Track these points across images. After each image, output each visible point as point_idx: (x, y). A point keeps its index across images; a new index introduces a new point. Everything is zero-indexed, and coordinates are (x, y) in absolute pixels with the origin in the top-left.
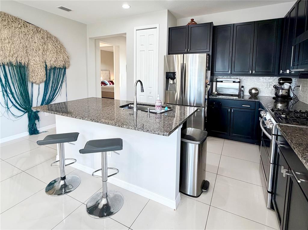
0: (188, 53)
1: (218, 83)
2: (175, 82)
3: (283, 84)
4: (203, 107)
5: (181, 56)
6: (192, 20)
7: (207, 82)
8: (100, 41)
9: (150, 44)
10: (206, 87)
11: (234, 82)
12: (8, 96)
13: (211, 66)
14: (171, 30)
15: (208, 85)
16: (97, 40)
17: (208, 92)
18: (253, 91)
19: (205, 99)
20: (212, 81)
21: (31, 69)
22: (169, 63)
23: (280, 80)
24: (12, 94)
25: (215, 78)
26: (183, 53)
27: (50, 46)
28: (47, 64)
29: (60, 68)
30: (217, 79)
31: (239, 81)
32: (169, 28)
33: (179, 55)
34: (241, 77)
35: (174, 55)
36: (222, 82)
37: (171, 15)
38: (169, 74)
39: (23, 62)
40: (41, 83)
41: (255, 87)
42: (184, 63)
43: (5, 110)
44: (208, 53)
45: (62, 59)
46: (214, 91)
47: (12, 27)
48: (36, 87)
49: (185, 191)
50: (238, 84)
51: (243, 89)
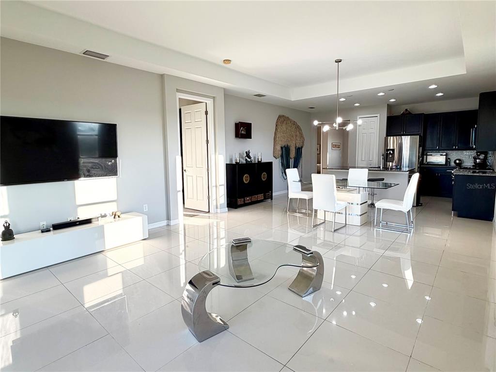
1: (427, 156)
3: (479, 155)
6: (406, 110)
7: (419, 155)
9: (372, 128)
10: (418, 159)
11: (441, 155)
13: (423, 144)
15: (420, 157)
17: (420, 162)
18: (457, 162)
20: (423, 155)
21: (291, 148)
23: (477, 153)
25: (425, 153)
26: (401, 136)
28: (296, 146)
29: (300, 148)
30: (427, 153)
32: (388, 116)
33: (398, 137)
35: (391, 137)
36: (431, 155)
37: (390, 107)
41: (459, 158)
42: (402, 142)
44: (421, 135)
45: (302, 141)
46: (425, 162)
50: (445, 156)
51: (449, 160)
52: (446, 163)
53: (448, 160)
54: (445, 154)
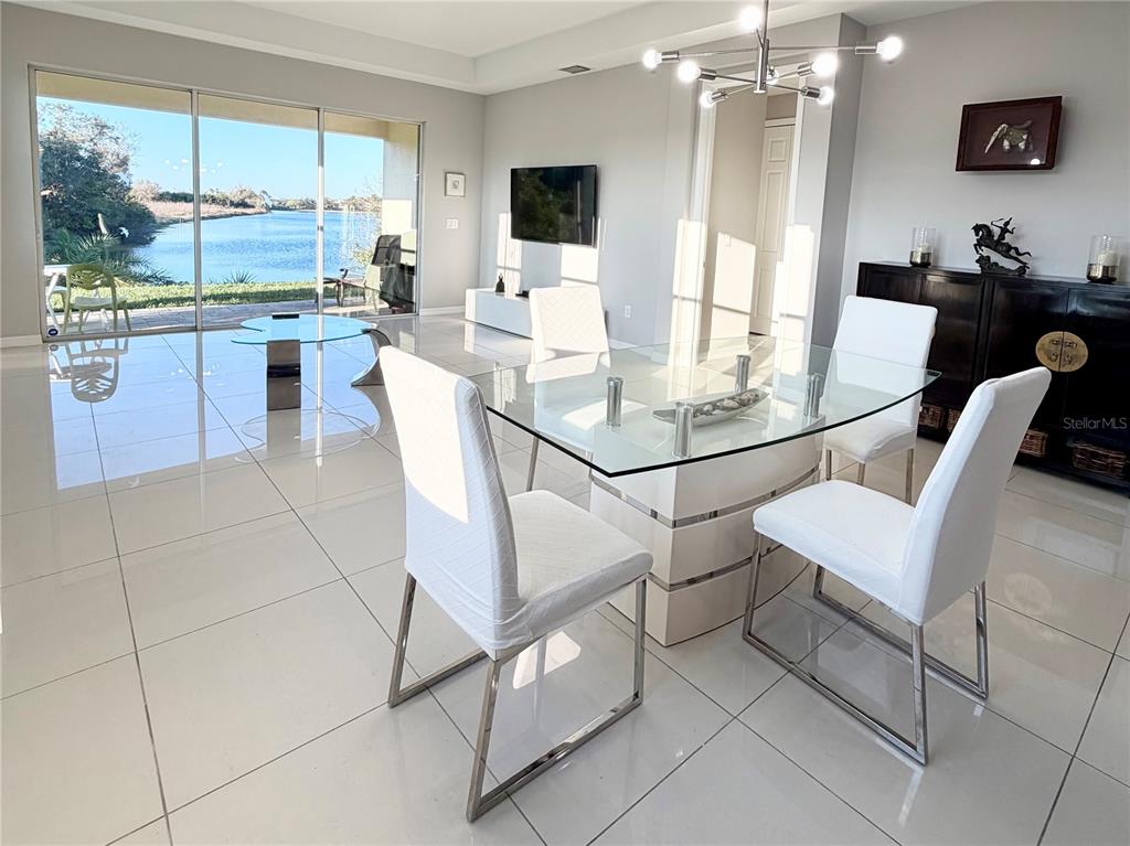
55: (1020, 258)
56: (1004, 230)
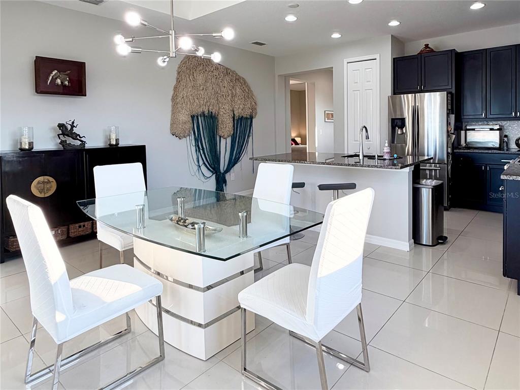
0: (421, 91)
1: (467, 131)
2: (404, 132)
4: (445, 164)
5: (412, 96)
6: (427, 46)
7: (449, 130)
8: (291, 78)
9: (368, 82)
10: (448, 136)
11: (491, 129)
12: (199, 151)
13: (455, 108)
14: (396, 62)
15: (453, 134)
16: (286, 78)
17: (453, 144)
19: (448, 153)
20: (458, 129)
21: (220, 119)
22: (394, 105)
24: (203, 149)
25: (462, 126)
26: (415, 92)
27: (238, 90)
28: (235, 113)
29: (247, 118)
30: (466, 126)
31: (499, 127)
32: (394, 59)
33: (410, 95)
34: (504, 123)
35: (402, 95)
36: (474, 130)
37: (397, 41)
38: (396, 121)
39: (214, 111)
40: (228, 136)
42: (417, 104)
43: (196, 168)
44: (451, 90)
45: (249, 105)
46: (462, 142)
47: (206, 71)
48: (223, 142)
49: (420, 241)
50: (498, 132)
51: (506, 139)
52: (500, 145)
53: (503, 139)
54: (498, 127)
55: (81, 139)
56: (73, 126)
